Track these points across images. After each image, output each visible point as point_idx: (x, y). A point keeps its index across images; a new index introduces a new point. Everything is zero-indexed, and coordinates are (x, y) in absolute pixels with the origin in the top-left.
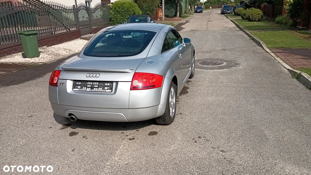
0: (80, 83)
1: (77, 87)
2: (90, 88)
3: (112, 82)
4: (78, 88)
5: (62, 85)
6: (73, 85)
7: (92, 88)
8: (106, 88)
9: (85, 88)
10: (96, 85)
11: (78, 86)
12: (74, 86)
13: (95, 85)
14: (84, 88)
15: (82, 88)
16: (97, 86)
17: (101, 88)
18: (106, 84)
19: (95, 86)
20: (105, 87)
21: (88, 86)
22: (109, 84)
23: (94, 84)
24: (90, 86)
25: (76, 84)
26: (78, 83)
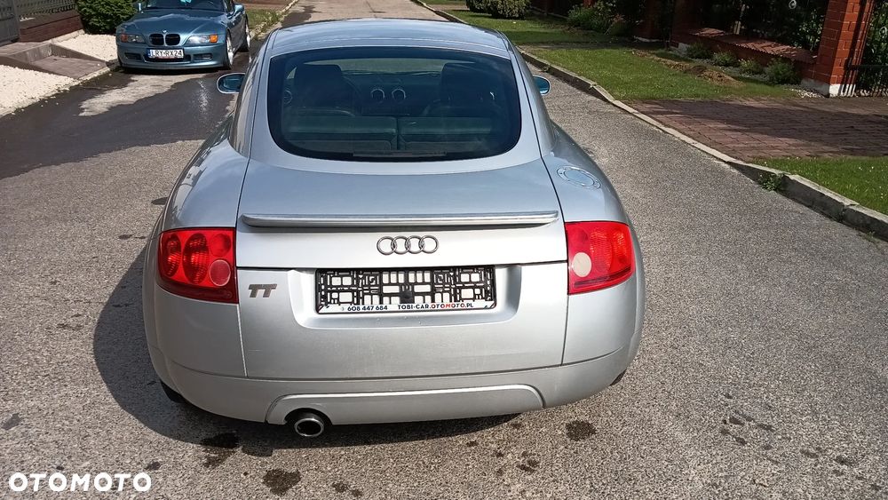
0: (347, 281)
1: (335, 295)
2: (396, 300)
3: (490, 269)
4: (339, 303)
5: (266, 295)
6: (318, 288)
7: (407, 297)
8: (467, 293)
9: (376, 298)
10: (424, 283)
11: (338, 292)
12: (323, 296)
13: (416, 283)
14: (367, 298)
15: (358, 299)
16: (427, 288)
17: (446, 296)
18: (465, 278)
19: (418, 289)
20: (460, 288)
21: (386, 290)
22: (475, 277)
23: (411, 280)
24: (396, 289)
25: (331, 286)
26: (336, 281)
